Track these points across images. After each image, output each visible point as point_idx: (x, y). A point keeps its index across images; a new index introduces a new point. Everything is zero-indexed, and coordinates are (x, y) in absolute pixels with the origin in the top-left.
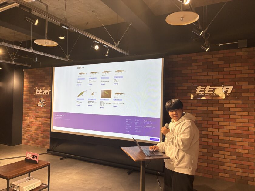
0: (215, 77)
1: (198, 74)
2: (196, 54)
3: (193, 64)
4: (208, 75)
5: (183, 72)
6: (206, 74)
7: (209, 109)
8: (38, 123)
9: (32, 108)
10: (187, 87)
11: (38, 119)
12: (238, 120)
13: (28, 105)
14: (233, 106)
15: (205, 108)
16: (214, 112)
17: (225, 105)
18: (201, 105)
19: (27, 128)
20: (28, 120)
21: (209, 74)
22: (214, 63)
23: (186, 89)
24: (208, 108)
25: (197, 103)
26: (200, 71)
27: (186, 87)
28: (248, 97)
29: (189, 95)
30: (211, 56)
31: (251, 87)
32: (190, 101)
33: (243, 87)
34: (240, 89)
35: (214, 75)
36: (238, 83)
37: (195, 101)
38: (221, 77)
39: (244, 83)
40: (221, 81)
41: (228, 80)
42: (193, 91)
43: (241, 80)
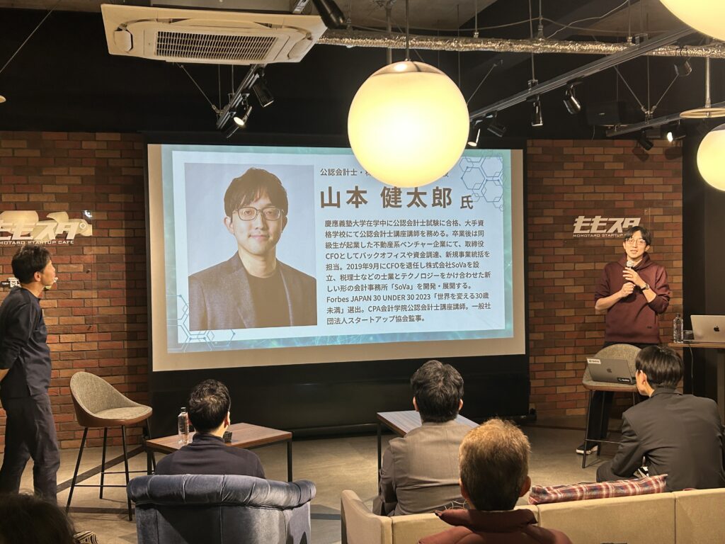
0: (608, 197)
1: (577, 189)
2: (571, 141)
3: (566, 165)
4: (595, 192)
5: (546, 182)
6: (590, 189)
7: (600, 266)
10: (555, 217)
18: (582, 258)
21: (598, 189)
22: (607, 166)
23: (552, 222)
24: (597, 264)
25: (575, 255)
26: (580, 181)
27: (552, 219)
28: (662, 239)
29: (560, 236)
30: (600, 150)
31: (668, 219)
32: (562, 251)
33: (657, 220)
34: (653, 223)
35: (607, 193)
36: (648, 211)
37: (572, 251)
38: (620, 197)
39: (659, 211)
40: (618, 205)
41: (631, 204)
42: (567, 227)
43: (651, 204)
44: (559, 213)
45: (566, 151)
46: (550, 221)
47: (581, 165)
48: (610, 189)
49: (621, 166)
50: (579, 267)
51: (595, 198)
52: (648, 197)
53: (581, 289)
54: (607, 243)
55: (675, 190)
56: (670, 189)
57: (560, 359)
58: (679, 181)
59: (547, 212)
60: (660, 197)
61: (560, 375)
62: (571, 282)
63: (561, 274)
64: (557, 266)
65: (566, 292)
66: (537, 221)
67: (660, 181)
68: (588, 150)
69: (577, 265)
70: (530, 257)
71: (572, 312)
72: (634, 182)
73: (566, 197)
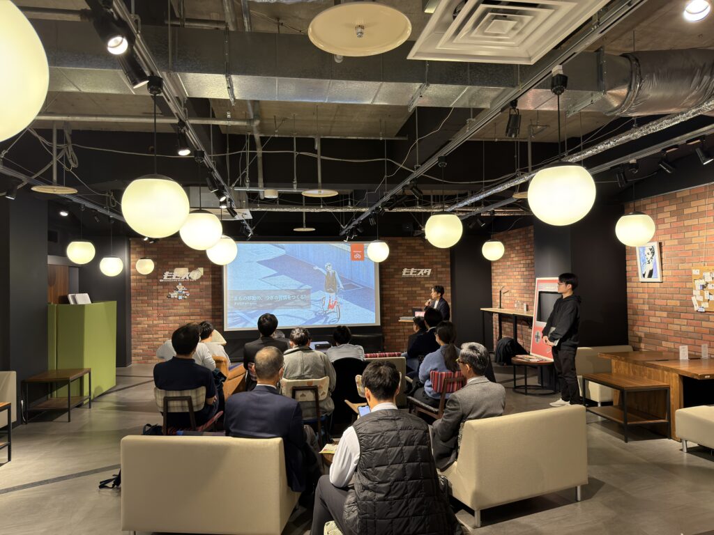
0: (417, 260)
1: (404, 257)
4: (411, 259)
6: (409, 257)
7: (414, 289)
8: (171, 325)
9: (155, 301)
11: (171, 318)
13: (146, 298)
16: (417, 292)
18: (406, 286)
19: (144, 336)
20: (145, 322)
21: (413, 257)
22: (417, 248)
28: (442, 278)
29: (396, 276)
30: (414, 241)
31: (444, 269)
32: (397, 283)
33: (439, 270)
34: (437, 271)
35: (417, 259)
36: (435, 266)
37: (402, 283)
38: (422, 260)
39: (439, 266)
40: (422, 264)
41: (427, 263)
42: (400, 273)
43: (436, 263)
44: (396, 267)
45: (400, 242)
46: (392, 270)
47: (405, 248)
48: (418, 257)
49: (422, 247)
50: (405, 289)
51: (411, 261)
52: (435, 260)
54: (417, 279)
55: (447, 258)
56: (445, 257)
57: (398, 328)
59: (391, 267)
60: (440, 260)
61: (398, 334)
63: (397, 292)
64: (395, 289)
65: (400, 299)
68: (408, 242)
71: (402, 308)
72: (428, 254)
73: (399, 260)
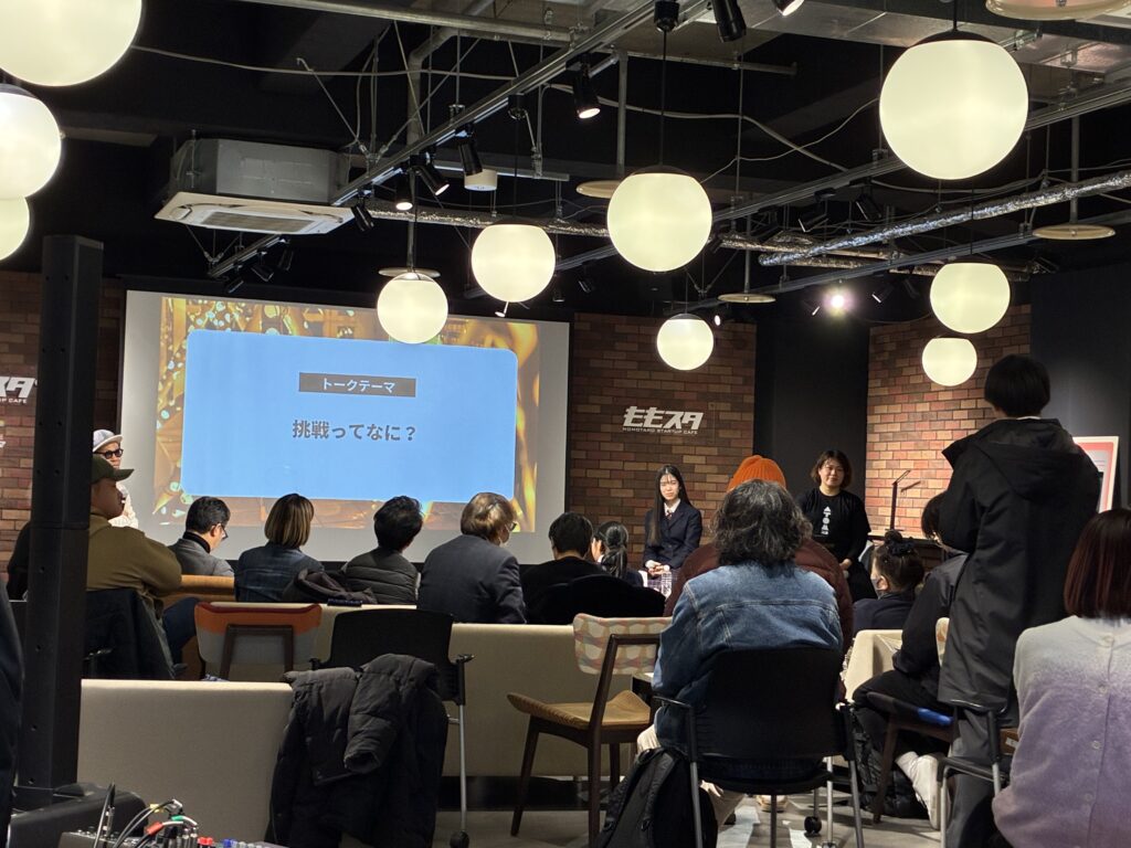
0: (666, 386)
2: (624, 318)
3: (618, 345)
5: (595, 363)
6: (644, 374)
7: (653, 468)
10: (602, 406)
12: (709, 496)
14: (701, 460)
15: (642, 467)
17: (685, 457)
18: (632, 456)
21: (655, 376)
23: (598, 411)
24: (650, 464)
25: (624, 451)
26: (634, 365)
27: (599, 407)
29: (607, 428)
31: (736, 416)
32: (607, 447)
34: (718, 420)
35: (665, 381)
36: (713, 406)
37: (621, 448)
40: (677, 396)
42: (616, 419)
43: (717, 397)
44: (608, 401)
45: (618, 329)
48: (669, 376)
50: (629, 466)
51: (650, 385)
52: (714, 388)
53: (630, 493)
54: (664, 440)
55: (746, 383)
56: (740, 380)
58: (752, 372)
59: (593, 399)
60: (728, 389)
62: (618, 484)
63: (608, 474)
64: (603, 464)
65: (613, 495)
66: (581, 408)
67: (728, 370)
69: (626, 464)
70: (573, 452)
73: (617, 383)
